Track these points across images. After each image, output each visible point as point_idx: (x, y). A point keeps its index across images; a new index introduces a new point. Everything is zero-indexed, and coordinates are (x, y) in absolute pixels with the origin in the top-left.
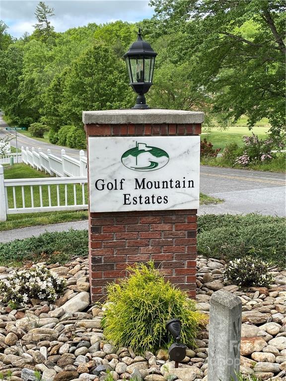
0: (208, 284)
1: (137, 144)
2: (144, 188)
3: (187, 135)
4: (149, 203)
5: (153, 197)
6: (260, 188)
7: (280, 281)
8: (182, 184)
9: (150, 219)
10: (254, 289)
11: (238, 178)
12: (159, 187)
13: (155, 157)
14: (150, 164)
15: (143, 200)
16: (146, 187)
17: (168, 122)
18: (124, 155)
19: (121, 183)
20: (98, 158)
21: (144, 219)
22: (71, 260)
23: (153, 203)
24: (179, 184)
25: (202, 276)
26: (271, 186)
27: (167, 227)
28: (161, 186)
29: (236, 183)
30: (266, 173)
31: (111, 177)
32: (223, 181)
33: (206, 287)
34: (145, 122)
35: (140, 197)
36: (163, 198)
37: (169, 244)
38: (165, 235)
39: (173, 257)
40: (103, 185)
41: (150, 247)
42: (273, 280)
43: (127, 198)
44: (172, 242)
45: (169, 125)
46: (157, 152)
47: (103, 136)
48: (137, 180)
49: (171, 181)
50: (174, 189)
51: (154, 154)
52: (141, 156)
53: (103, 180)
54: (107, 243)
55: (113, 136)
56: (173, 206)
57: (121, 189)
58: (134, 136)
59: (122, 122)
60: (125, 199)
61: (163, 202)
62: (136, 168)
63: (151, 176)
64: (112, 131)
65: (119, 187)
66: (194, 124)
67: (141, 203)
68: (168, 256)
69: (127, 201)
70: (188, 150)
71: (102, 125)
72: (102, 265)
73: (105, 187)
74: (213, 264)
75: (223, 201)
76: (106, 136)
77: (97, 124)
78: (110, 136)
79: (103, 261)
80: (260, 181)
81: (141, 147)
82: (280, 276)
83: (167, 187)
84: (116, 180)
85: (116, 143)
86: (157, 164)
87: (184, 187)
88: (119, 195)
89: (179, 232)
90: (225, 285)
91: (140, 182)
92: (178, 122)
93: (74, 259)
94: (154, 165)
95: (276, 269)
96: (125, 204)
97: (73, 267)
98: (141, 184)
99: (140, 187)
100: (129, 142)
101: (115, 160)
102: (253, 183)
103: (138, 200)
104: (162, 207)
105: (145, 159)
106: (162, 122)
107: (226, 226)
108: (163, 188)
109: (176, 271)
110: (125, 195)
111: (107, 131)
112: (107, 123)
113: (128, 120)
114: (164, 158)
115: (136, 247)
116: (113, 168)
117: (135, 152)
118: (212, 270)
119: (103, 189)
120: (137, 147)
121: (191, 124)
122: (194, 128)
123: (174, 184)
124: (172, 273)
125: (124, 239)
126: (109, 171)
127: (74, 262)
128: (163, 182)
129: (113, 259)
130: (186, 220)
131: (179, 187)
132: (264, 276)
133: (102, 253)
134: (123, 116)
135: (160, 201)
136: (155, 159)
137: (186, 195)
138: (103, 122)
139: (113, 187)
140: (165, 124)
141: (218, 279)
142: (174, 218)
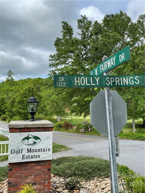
0: (57, 190)
1: (29, 135)
2: (30, 152)
3: (48, 131)
4: (32, 158)
5: (34, 156)
6: (87, 143)
7: (85, 186)
8: (45, 150)
9: (33, 164)
10: (74, 191)
11: (79, 138)
12: (36, 152)
13: (35, 140)
14: (33, 142)
15: (30, 157)
16: (31, 152)
17: (40, 127)
18: (23, 140)
19: (22, 150)
20: (13, 141)
21: (30, 165)
22: (4, 180)
23: (34, 158)
24: (44, 150)
25: (56, 186)
26: (91, 142)
27: (39, 167)
28: (37, 151)
29: (78, 140)
30: (91, 136)
31: (17, 148)
32: (74, 140)
33: (56, 191)
34: (32, 127)
35: (29, 156)
36: (38, 156)
37: (40, 175)
38: (38, 171)
39: (41, 180)
40: (14, 152)
41: (33, 176)
42: (82, 186)
43: (24, 156)
44: (41, 174)
45: (41, 128)
46: (36, 138)
47: (15, 132)
48: (28, 149)
49: (41, 149)
50: (43, 152)
51: (35, 139)
52: (30, 140)
53: (14, 150)
54: (15, 175)
55: (19, 132)
56: (42, 159)
57: (22, 153)
58: (27, 132)
59: (23, 127)
60: (23, 157)
61: (38, 157)
62: (28, 144)
63: (33, 147)
64: (19, 130)
65: (20, 152)
66: (50, 127)
67: (29, 158)
68: (39, 180)
69: (24, 157)
70: (48, 137)
71: (15, 129)
72: (12, 185)
73: (15, 152)
74: (62, 180)
75: (72, 149)
76: (17, 132)
77: (13, 128)
78: (18, 132)
79: (13, 183)
80: (87, 139)
81: (30, 136)
82: (85, 184)
83: (40, 152)
84: (19, 149)
85: (20, 135)
86: (36, 143)
87: (46, 151)
88: (21, 155)
89: (44, 169)
90: (64, 190)
91: (29, 150)
92: (44, 127)
93: (5, 180)
94: (35, 143)
95: (84, 181)
96: (23, 159)
97: (4, 184)
98: (29, 151)
99: (29, 152)
100: (25, 134)
101: (19, 141)
102: (85, 141)
103: (28, 157)
104: (38, 159)
105: (31, 141)
106: (38, 127)
107: (69, 162)
108: (38, 152)
109: (43, 186)
110: (23, 155)
111: (17, 130)
112: (17, 127)
113: (25, 126)
114: (39, 140)
115: (27, 176)
116: (19, 145)
117: (28, 138)
118: (60, 182)
119: (14, 153)
120: (28, 136)
121: (49, 127)
122: (50, 129)
123: (42, 150)
124: (41, 187)
125: (22, 173)
126: (17, 146)
127: (4, 182)
128: (38, 150)
129: (17, 182)
130: (47, 164)
131: (44, 151)
132: (78, 185)
133: (12, 180)
134: (23, 125)
135: (37, 157)
136: (35, 141)
137: (47, 154)
138: (16, 127)
139: (18, 152)
140: (39, 128)
141: (62, 187)
142: (42, 163)
